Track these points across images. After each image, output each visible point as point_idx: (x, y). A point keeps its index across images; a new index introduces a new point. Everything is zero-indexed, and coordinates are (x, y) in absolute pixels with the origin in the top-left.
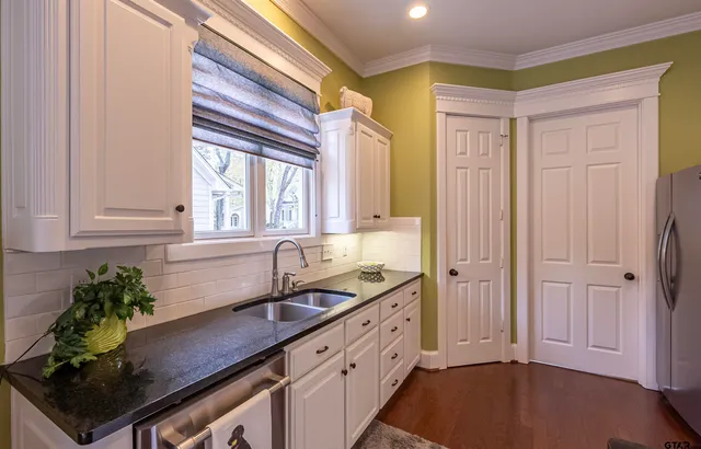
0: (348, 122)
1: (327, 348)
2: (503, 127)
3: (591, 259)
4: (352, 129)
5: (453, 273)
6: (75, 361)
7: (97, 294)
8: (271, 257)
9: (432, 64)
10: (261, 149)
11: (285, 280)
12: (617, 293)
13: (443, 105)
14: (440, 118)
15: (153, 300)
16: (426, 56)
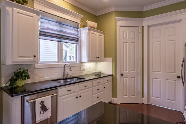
0: (87, 31)
1: (71, 90)
2: (140, 29)
3: (167, 72)
4: (88, 33)
5: (122, 75)
6: (13, 86)
7: (18, 74)
8: (63, 68)
9: (115, 11)
10: (61, 40)
11: (67, 74)
12: (175, 82)
13: (119, 24)
14: (118, 28)
15: (30, 76)
16: (113, 9)
